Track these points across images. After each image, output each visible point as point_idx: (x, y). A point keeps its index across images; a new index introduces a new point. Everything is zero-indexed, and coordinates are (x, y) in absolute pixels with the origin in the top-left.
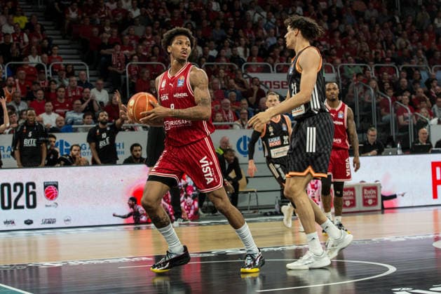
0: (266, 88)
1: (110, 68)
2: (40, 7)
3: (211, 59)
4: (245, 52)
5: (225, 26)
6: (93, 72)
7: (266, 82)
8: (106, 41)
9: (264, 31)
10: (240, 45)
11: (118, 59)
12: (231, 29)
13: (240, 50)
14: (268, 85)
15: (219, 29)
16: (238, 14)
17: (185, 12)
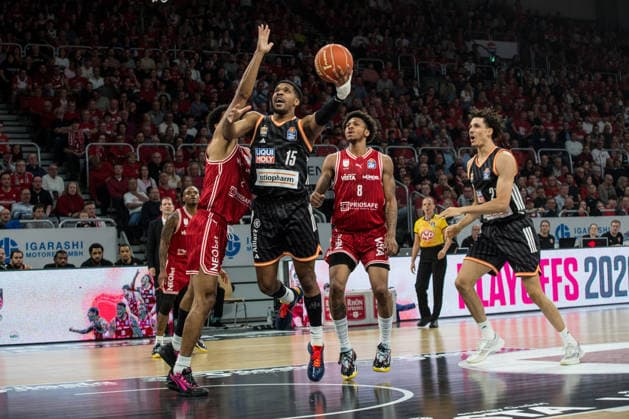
1: (67, 150)
3: (190, 139)
6: (45, 155)
8: (61, 117)
15: (199, 102)
17: (158, 82)
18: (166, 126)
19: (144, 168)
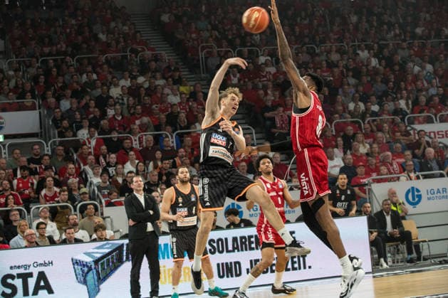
0: (431, 138)
1: (274, 130)
2: (203, 75)
3: (374, 114)
4: (407, 104)
5: (386, 81)
6: (260, 136)
7: (430, 133)
8: (269, 104)
9: (425, 82)
10: (402, 98)
11: (282, 121)
12: (391, 83)
13: (402, 103)
14: (432, 135)
15: (380, 84)
16: (397, 68)
17: (345, 70)
18: (354, 105)
19: (339, 139)
